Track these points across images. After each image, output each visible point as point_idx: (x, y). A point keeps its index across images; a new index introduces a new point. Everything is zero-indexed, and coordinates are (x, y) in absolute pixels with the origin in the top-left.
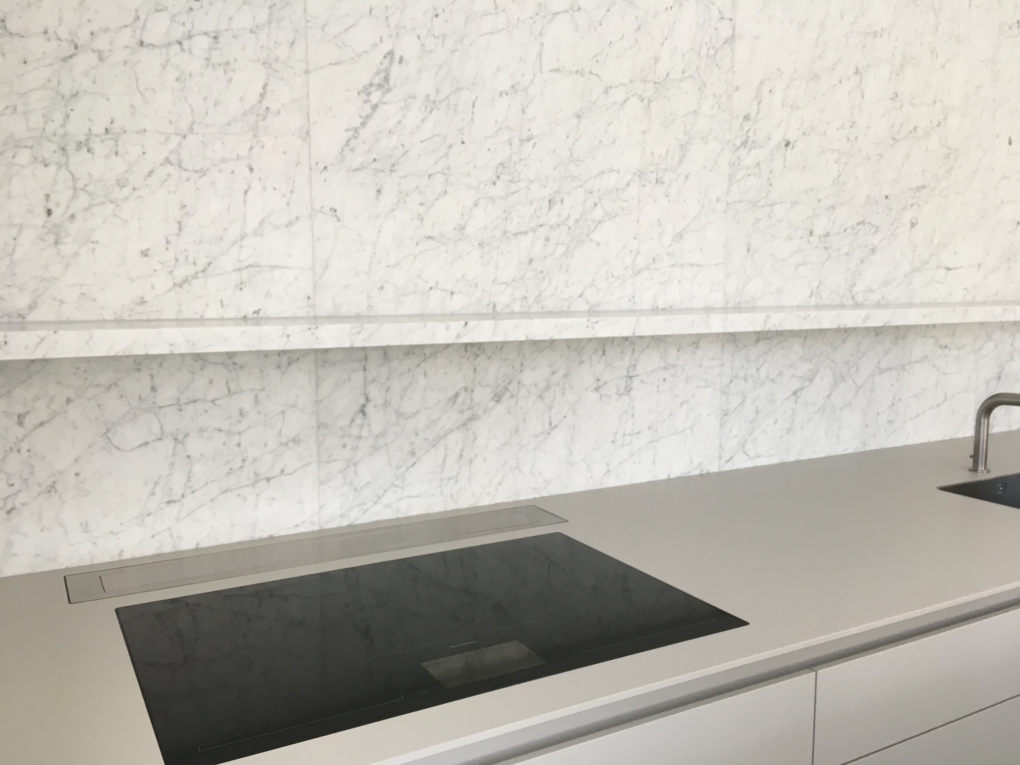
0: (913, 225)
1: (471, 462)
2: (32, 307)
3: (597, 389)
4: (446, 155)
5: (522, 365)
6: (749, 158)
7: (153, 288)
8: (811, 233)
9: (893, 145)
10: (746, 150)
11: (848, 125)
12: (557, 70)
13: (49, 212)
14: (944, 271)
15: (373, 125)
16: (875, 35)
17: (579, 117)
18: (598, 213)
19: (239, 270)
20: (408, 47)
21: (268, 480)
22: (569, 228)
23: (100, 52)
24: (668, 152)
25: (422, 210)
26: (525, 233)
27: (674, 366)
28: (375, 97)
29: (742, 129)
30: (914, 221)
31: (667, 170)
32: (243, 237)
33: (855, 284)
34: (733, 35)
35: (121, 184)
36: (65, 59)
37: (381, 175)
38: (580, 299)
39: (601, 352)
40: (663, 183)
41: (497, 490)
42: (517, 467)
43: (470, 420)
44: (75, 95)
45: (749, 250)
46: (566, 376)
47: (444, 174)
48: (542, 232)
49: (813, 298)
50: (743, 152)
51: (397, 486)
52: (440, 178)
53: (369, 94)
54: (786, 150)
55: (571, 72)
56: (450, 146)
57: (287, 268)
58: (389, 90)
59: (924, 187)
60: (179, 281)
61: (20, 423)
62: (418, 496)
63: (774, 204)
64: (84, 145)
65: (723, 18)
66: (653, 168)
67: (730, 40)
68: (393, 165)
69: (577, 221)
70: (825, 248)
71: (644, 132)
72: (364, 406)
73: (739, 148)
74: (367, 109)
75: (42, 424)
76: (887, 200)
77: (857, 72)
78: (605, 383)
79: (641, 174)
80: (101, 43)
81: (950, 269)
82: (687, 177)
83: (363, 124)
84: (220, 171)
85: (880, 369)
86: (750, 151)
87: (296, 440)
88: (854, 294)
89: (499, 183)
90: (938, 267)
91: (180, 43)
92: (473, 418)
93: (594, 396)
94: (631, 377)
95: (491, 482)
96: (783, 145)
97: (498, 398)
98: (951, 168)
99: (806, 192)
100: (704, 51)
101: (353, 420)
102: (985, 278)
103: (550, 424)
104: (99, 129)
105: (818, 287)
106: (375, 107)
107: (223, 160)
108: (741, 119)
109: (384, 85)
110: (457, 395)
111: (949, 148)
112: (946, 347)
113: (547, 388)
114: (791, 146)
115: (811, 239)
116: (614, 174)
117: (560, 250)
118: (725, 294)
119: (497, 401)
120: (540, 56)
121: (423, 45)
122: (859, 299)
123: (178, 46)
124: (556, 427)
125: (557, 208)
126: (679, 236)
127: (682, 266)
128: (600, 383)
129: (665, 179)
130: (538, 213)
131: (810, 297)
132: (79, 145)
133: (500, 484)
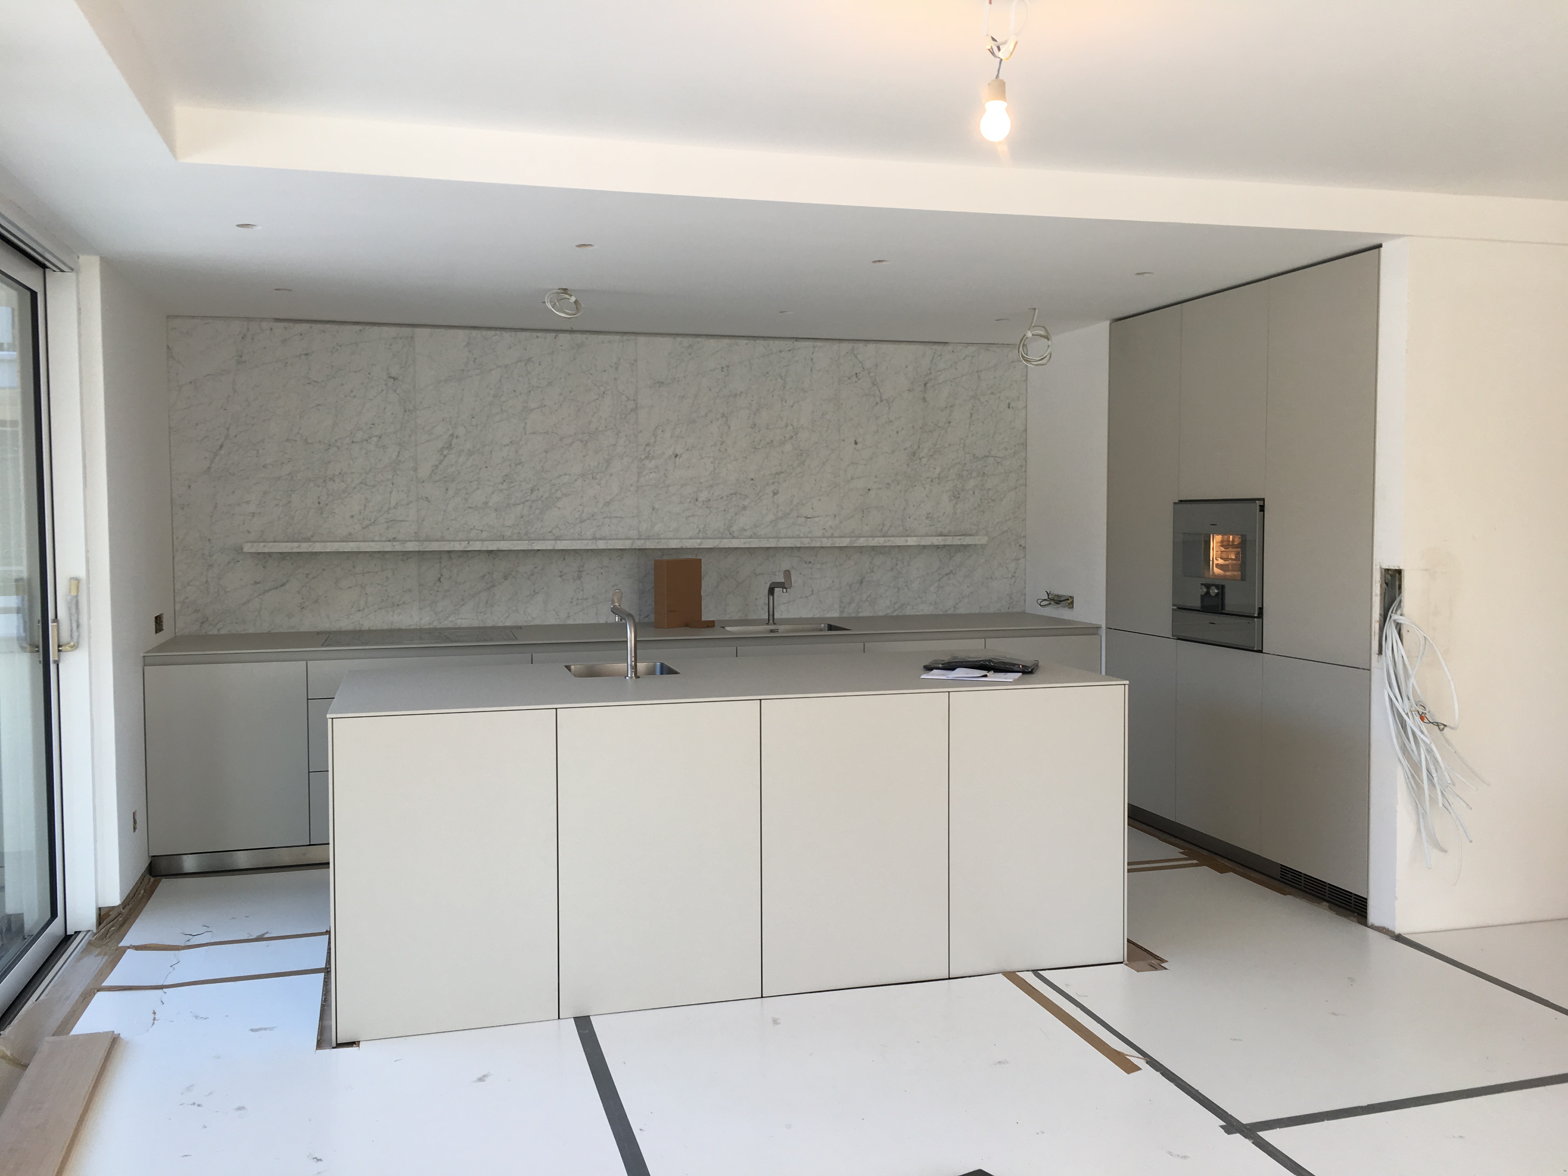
0: (775, 494)
1: (492, 606)
2: (312, 536)
3: (561, 576)
4: (478, 473)
5: (518, 564)
6: (651, 464)
7: (354, 529)
8: (697, 500)
9: (754, 452)
10: (648, 461)
11: (719, 443)
12: (534, 433)
13: (319, 503)
14: (803, 519)
15: (444, 463)
16: (736, 395)
17: (546, 452)
18: (559, 494)
19: (388, 522)
20: (461, 431)
21: (398, 605)
22: (543, 501)
23: (338, 446)
24: (599, 464)
25: (467, 496)
26: (518, 504)
27: (607, 567)
28: (445, 452)
29: (645, 450)
30: (775, 491)
31: (599, 472)
32: (389, 509)
33: (731, 527)
34: (636, 407)
35: (344, 491)
36: (326, 450)
37: (448, 483)
38: (550, 534)
39: (562, 558)
40: (597, 479)
41: (506, 620)
42: (517, 610)
43: (491, 587)
44: (329, 462)
45: (653, 509)
46: (542, 569)
47: (477, 481)
48: (528, 504)
49: (700, 534)
50: (646, 462)
51: (455, 614)
52: (476, 483)
53: (443, 452)
54: (676, 459)
55: (541, 433)
56: (480, 469)
57: (407, 521)
58: (451, 449)
59: (782, 472)
60: (364, 526)
61: (307, 577)
62: (465, 619)
63: (669, 486)
64: (332, 479)
65: (629, 400)
66: (590, 472)
67: (635, 409)
68: (453, 479)
69: (547, 498)
70: (707, 507)
71: (584, 456)
72: (440, 578)
73: (644, 460)
74: (442, 457)
75: (315, 577)
76: (752, 481)
77: (723, 415)
78: (566, 574)
79: (583, 475)
80: (338, 444)
81: (809, 518)
82: (611, 475)
83: (440, 464)
84: (381, 485)
85: (755, 573)
86: (651, 460)
87: (410, 590)
88: (731, 532)
89: (505, 483)
90: (798, 517)
91: (367, 440)
92: (493, 586)
93: (559, 579)
94: (581, 572)
95: (503, 616)
96: (674, 456)
97: (506, 578)
98: (804, 461)
99: (692, 479)
100: (618, 416)
101: (434, 584)
102: (841, 522)
103: (534, 591)
104: (337, 473)
105: (704, 528)
106: (445, 456)
107: (382, 481)
108: (644, 446)
109: (450, 447)
110: (485, 575)
111: (801, 450)
112: (810, 562)
113: (532, 575)
114: (678, 457)
115: (697, 503)
116: (567, 476)
117: (537, 512)
118: (639, 532)
119: (506, 579)
120: (525, 428)
121: (467, 430)
122: (735, 534)
123: (366, 442)
124: (538, 593)
125: (535, 493)
126: (607, 504)
127: (610, 518)
128: (562, 574)
129: (598, 477)
130: (525, 495)
131: (698, 533)
132: (330, 479)
133: (507, 617)
